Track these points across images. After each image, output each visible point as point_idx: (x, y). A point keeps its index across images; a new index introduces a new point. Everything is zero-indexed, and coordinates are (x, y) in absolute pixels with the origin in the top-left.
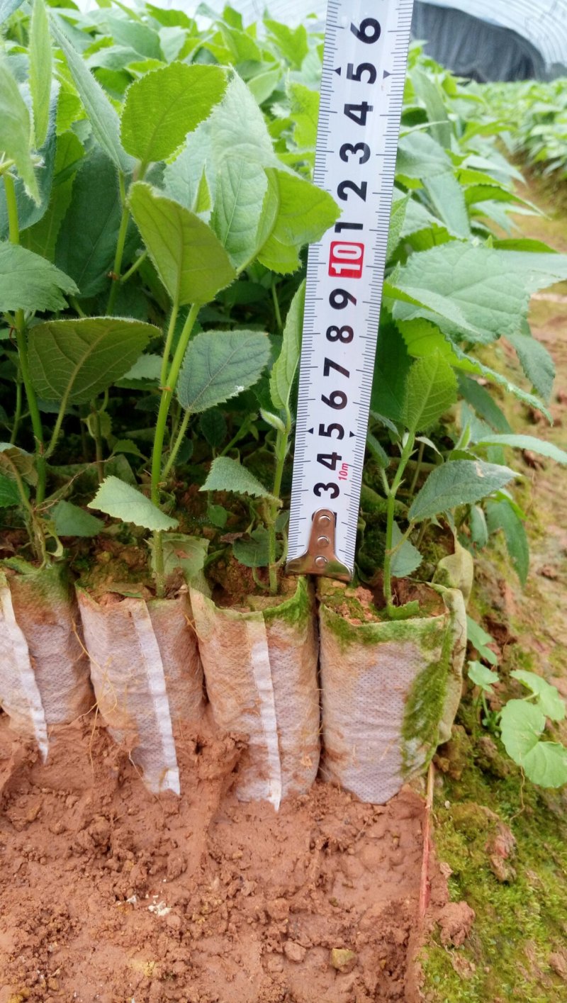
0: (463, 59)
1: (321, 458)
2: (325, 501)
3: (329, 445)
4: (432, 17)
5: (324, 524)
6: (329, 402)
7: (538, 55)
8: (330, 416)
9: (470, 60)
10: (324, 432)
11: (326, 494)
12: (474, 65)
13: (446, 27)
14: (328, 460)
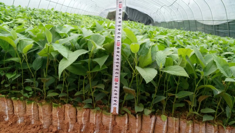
0: (137, 19)
1: (114, 101)
2: (115, 106)
3: (115, 99)
4: (131, 10)
5: (115, 108)
6: (115, 94)
7: (152, 20)
8: (115, 96)
9: (138, 19)
10: (115, 98)
11: (115, 105)
12: (139, 20)
13: (134, 12)
14: (115, 101)
